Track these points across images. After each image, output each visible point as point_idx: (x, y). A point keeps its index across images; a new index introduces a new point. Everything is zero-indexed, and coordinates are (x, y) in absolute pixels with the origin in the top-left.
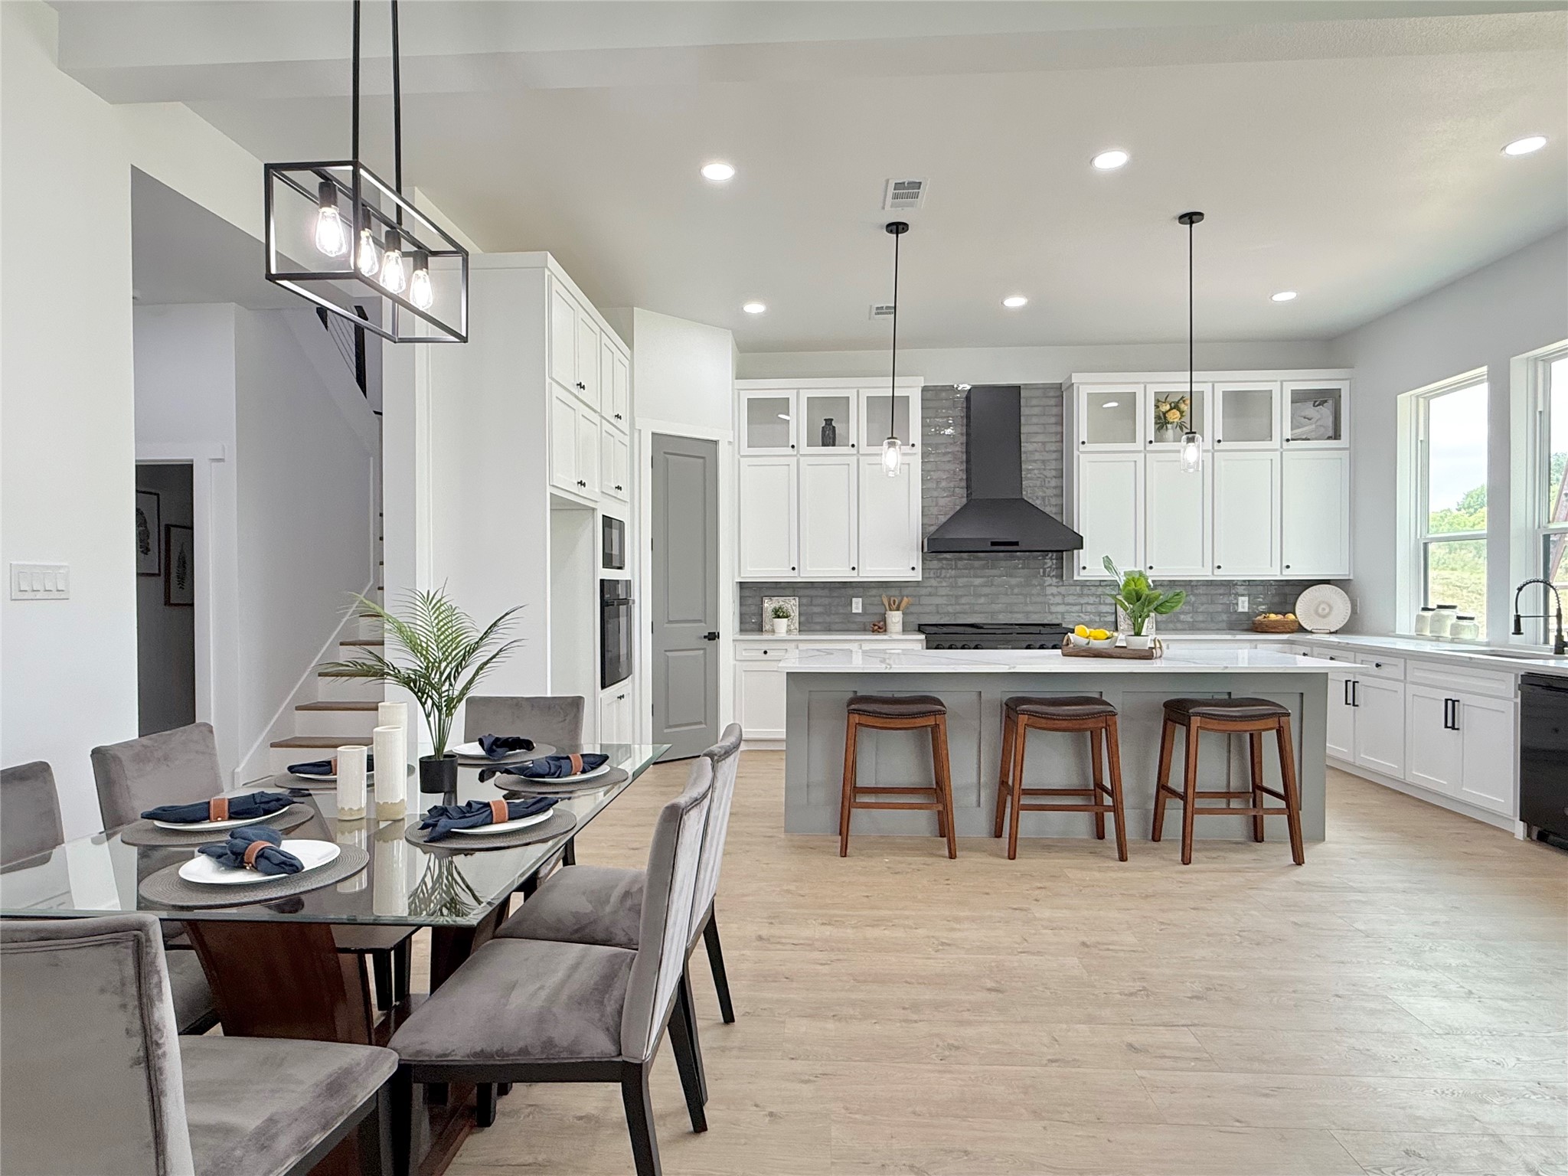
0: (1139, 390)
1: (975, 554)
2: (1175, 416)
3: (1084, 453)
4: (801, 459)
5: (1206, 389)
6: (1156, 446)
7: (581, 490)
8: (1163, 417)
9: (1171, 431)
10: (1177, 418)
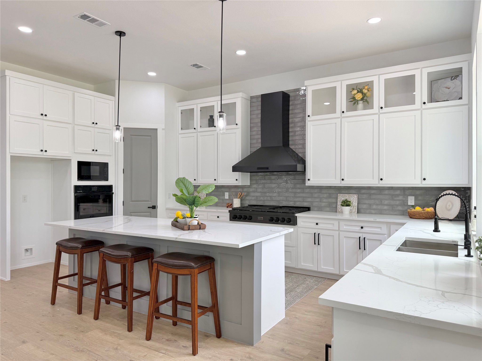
0: (337, 85)
1: (272, 173)
2: (359, 96)
3: (310, 121)
4: (198, 133)
5: (375, 79)
6: (346, 114)
7: (45, 153)
8: (354, 98)
9: (361, 104)
10: (360, 97)
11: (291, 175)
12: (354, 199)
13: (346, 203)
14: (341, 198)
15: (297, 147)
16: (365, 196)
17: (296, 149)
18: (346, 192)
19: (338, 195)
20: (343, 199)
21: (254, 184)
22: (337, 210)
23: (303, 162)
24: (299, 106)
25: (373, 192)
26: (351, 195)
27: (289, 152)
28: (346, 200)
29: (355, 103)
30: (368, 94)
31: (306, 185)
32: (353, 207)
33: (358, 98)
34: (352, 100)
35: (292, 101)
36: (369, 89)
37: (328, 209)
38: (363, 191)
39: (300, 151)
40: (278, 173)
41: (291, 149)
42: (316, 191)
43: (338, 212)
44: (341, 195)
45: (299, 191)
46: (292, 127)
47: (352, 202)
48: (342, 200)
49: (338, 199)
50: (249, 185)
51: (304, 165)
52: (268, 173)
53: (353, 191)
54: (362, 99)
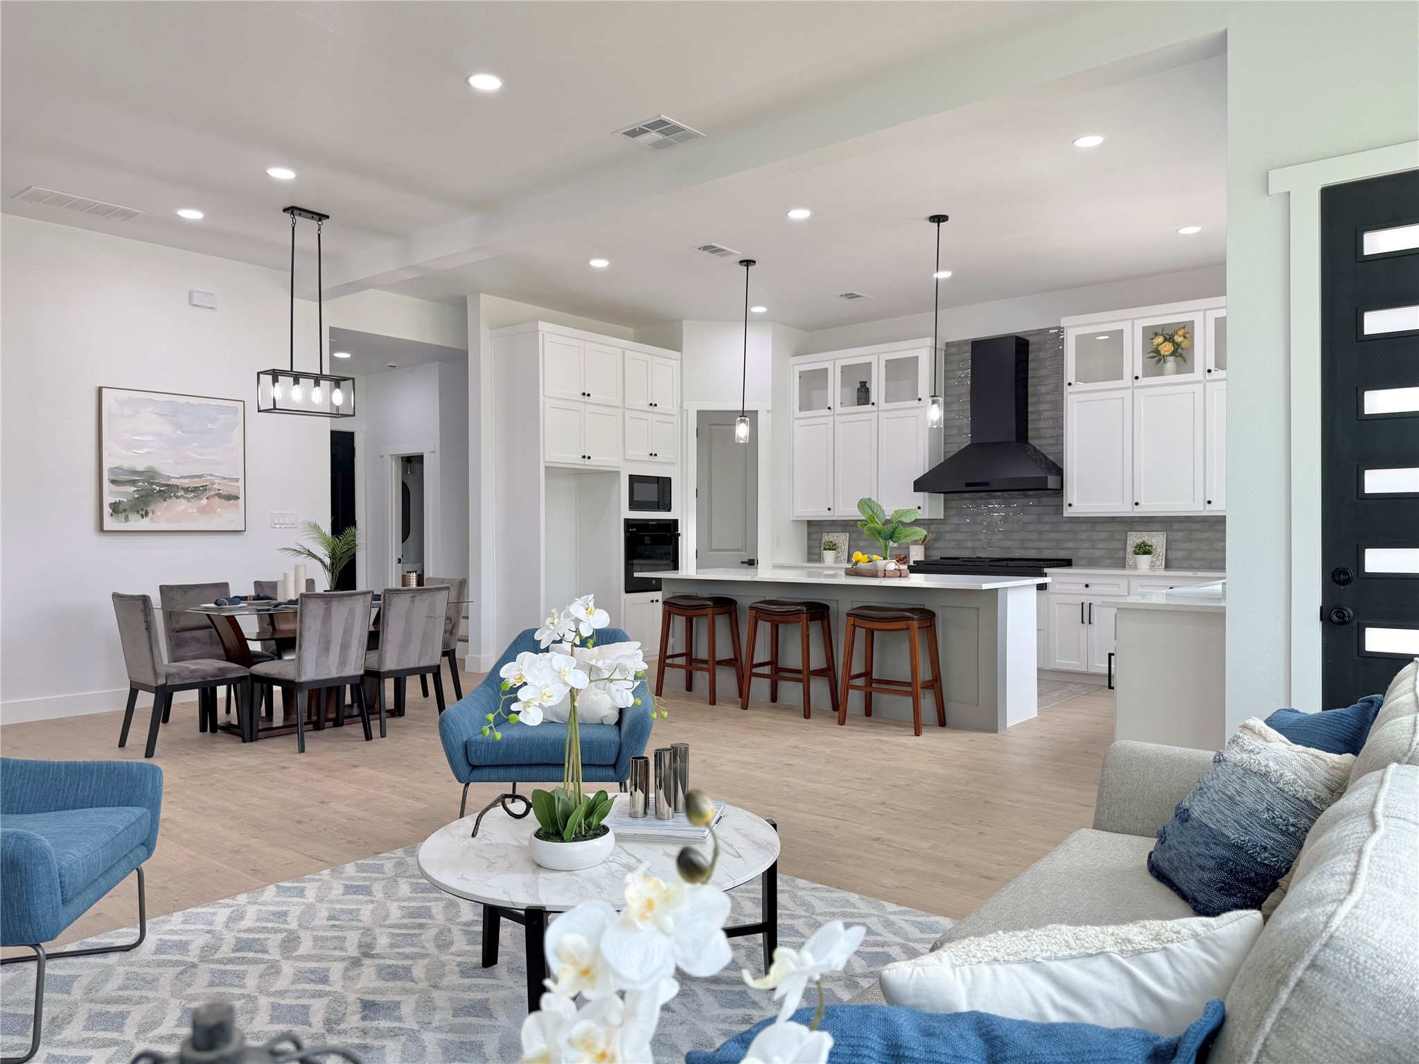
0: (1126, 327)
2: (1167, 348)
3: (1071, 393)
4: (836, 418)
5: (1197, 318)
6: (1143, 381)
7: (587, 462)
8: (1157, 351)
9: (1171, 364)
10: (1169, 351)
11: (1030, 496)
12: (1158, 540)
13: (1144, 549)
14: (1134, 539)
15: (1043, 442)
16: (1180, 535)
17: (1041, 446)
18: (1144, 528)
19: (1128, 534)
20: (1139, 541)
21: (951, 516)
22: (1127, 563)
23: (1059, 471)
24: (1047, 363)
25: (1195, 526)
26: (1152, 533)
27: (1029, 453)
28: (1144, 543)
29: (1159, 361)
30: (1185, 344)
31: (1065, 515)
32: (1156, 556)
33: (1165, 352)
34: (1155, 355)
35: (1033, 351)
36: (1187, 335)
37: (1108, 562)
38: (1177, 526)
39: (1052, 449)
40: (1006, 494)
41: (1032, 446)
42: (1084, 527)
43: (1127, 566)
44: (1134, 533)
45: (1048, 527)
46: (1034, 404)
47: (1154, 546)
48: (1135, 544)
49: (1128, 542)
50: (943, 518)
51: (1059, 478)
52: (982, 494)
53: (1158, 527)
54: (1173, 354)
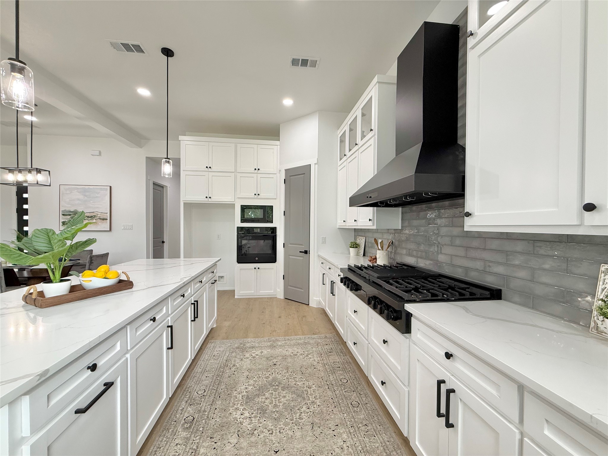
4: (347, 160)
7: (210, 200)
45: (475, 243)
50: (400, 229)
